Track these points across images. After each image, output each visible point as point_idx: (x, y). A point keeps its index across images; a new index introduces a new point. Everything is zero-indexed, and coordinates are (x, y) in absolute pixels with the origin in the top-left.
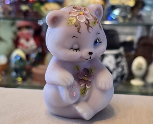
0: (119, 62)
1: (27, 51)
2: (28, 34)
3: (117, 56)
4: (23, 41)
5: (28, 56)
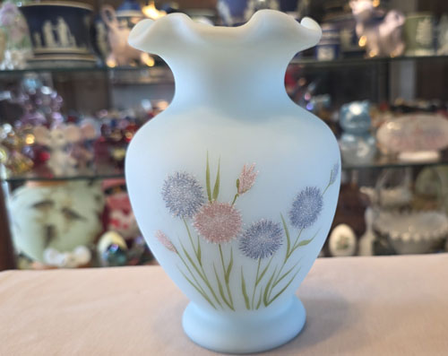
5: (129, 243)
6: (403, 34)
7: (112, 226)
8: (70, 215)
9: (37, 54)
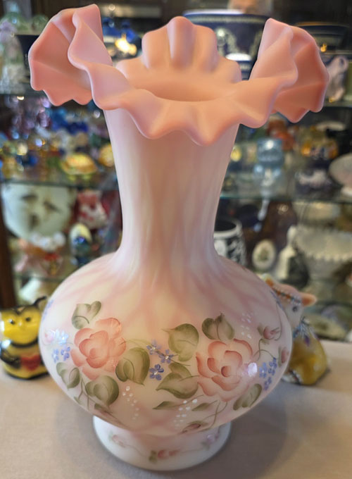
0: (233, 250)
1: (92, 225)
2: (93, 198)
3: (229, 241)
4: (85, 208)
5: (93, 231)
7: (81, 219)
8: (50, 207)
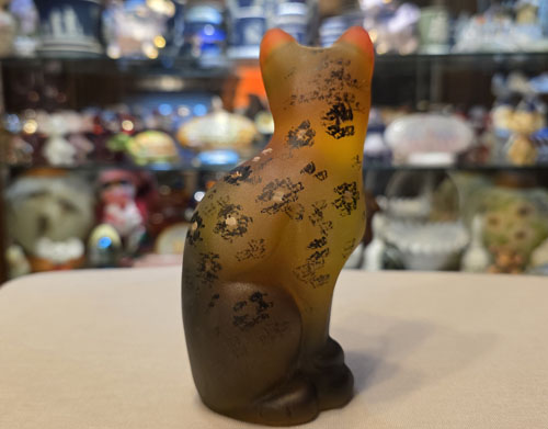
4: (113, 210)
6: (416, 31)
9: (45, 45)
